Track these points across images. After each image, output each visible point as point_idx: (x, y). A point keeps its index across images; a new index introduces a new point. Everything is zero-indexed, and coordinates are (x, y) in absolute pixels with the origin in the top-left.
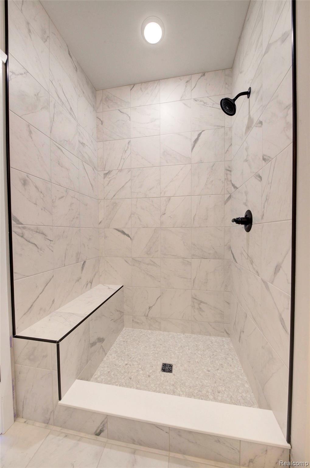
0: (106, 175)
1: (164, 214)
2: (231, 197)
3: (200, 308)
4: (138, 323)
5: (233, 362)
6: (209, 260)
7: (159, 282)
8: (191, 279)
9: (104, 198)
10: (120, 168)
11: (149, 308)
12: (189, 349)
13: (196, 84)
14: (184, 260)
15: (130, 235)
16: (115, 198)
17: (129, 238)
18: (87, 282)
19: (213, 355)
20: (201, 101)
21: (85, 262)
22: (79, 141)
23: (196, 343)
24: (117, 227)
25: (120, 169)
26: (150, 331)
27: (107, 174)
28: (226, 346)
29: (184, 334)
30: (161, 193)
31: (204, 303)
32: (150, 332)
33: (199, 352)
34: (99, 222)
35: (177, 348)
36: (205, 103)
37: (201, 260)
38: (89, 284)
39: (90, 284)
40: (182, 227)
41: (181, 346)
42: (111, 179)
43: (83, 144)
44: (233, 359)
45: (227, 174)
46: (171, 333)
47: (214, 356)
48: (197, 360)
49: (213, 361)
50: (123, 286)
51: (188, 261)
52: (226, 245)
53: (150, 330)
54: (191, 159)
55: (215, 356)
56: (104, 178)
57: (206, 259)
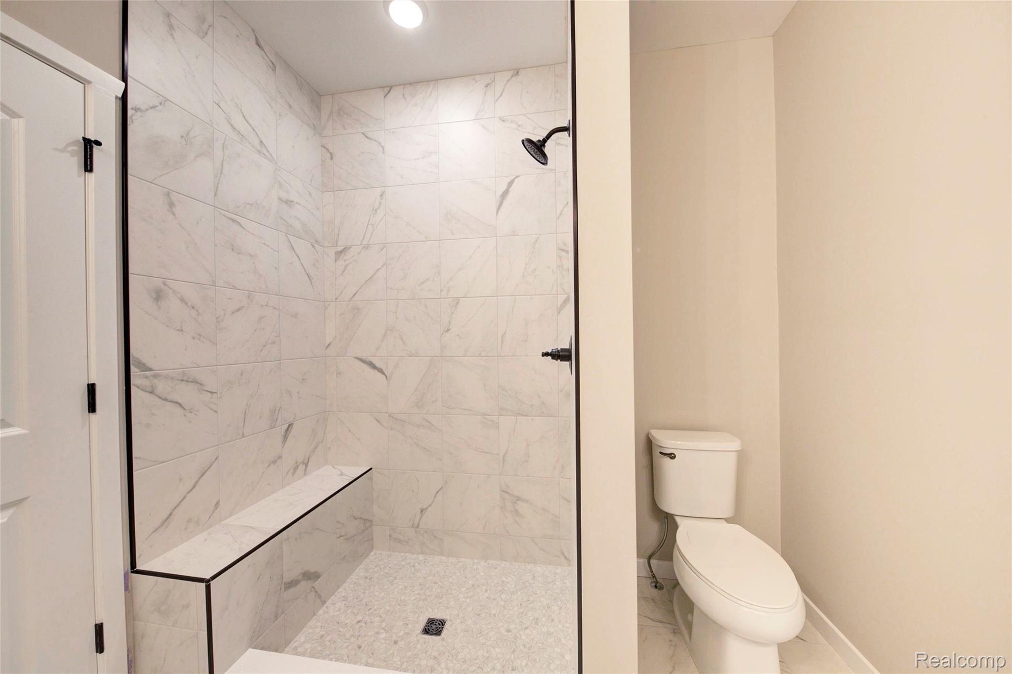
0: (339, 254)
1: (448, 330)
2: (568, 300)
3: (516, 510)
4: (400, 541)
5: (560, 613)
6: (531, 418)
7: (440, 460)
8: (498, 454)
9: (336, 299)
10: (365, 242)
11: (422, 511)
12: (486, 591)
13: (504, 89)
14: (485, 418)
15: (384, 370)
16: (356, 298)
17: (384, 376)
18: (297, 462)
19: (528, 600)
20: (512, 122)
21: (290, 425)
22: (280, 199)
23: (504, 579)
24: (359, 355)
25: (366, 244)
26: (421, 557)
27: (341, 252)
28: (557, 583)
29: (486, 561)
30: (442, 291)
31: (523, 500)
32: (422, 559)
33: (503, 596)
34: (327, 345)
35: (463, 589)
36: (519, 126)
37: (517, 418)
38: (302, 468)
39: (304, 466)
40: (480, 355)
41: (473, 586)
42: (347, 262)
43: (289, 203)
44: (561, 609)
45: (561, 257)
46: (462, 559)
47: (528, 602)
48: (493, 612)
49: (523, 613)
50: (371, 469)
51: (492, 421)
52: (562, 391)
53: (422, 555)
54: (496, 227)
55: (530, 603)
56: (335, 262)
57: (525, 416)
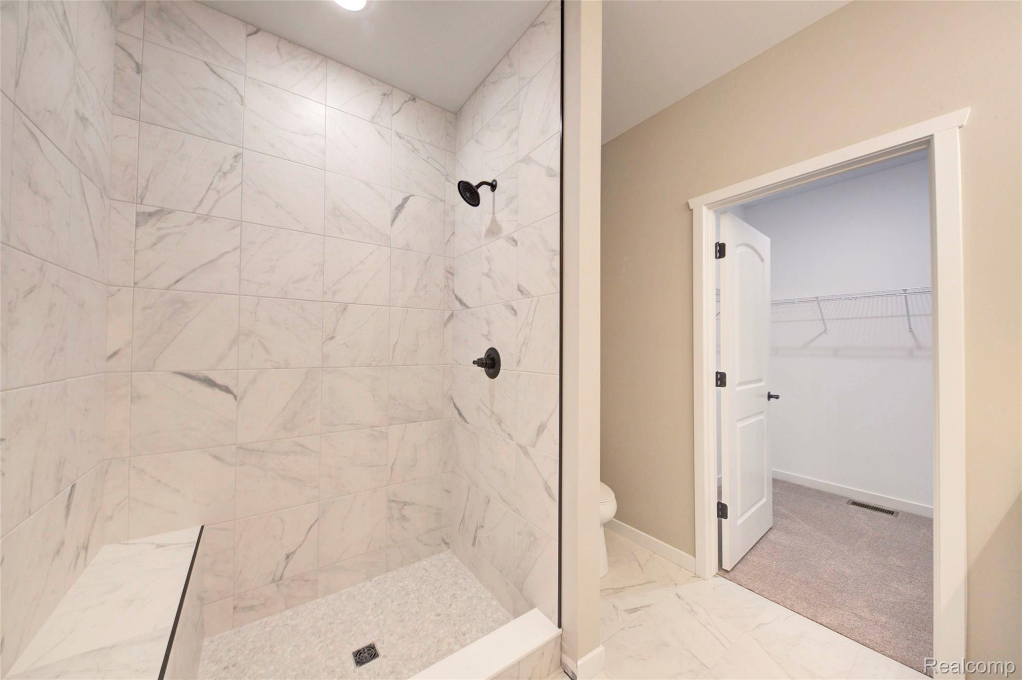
0: (143, 218)
1: (332, 338)
2: (453, 316)
3: (403, 516)
4: (251, 608)
5: (466, 582)
6: (419, 423)
7: (316, 487)
8: (386, 465)
9: (136, 283)
10: (203, 210)
11: (288, 557)
12: (392, 601)
13: (401, 108)
14: (373, 430)
15: (231, 387)
16: (179, 286)
17: (230, 397)
18: (78, 548)
19: (436, 588)
20: (408, 142)
21: (73, 487)
22: (77, 113)
23: (401, 584)
24: (183, 368)
25: (206, 213)
26: (288, 613)
27: (150, 215)
28: (448, 565)
29: (371, 581)
30: (325, 293)
31: (410, 504)
32: (291, 613)
33: (412, 596)
34: (110, 352)
35: (368, 612)
36: (415, 149)
37: (406, 426)
38: (82, 554)
39: (85, 552)
40: (370, 365)
41: (375, 604)
42: (162, 232)
43: (83, 119)
44: (465, 579)
45: (448, 278)
46: (343, 591)
47: (437, 589)
48: (413, 611)
49: (439, 598)
50: (202, 527)
51: (381, 432)
52: (446, 395)
53: (288, 611)
54: (390, 238)
55: (439, 588)
56: (137, 226)
57: (414, 422)
